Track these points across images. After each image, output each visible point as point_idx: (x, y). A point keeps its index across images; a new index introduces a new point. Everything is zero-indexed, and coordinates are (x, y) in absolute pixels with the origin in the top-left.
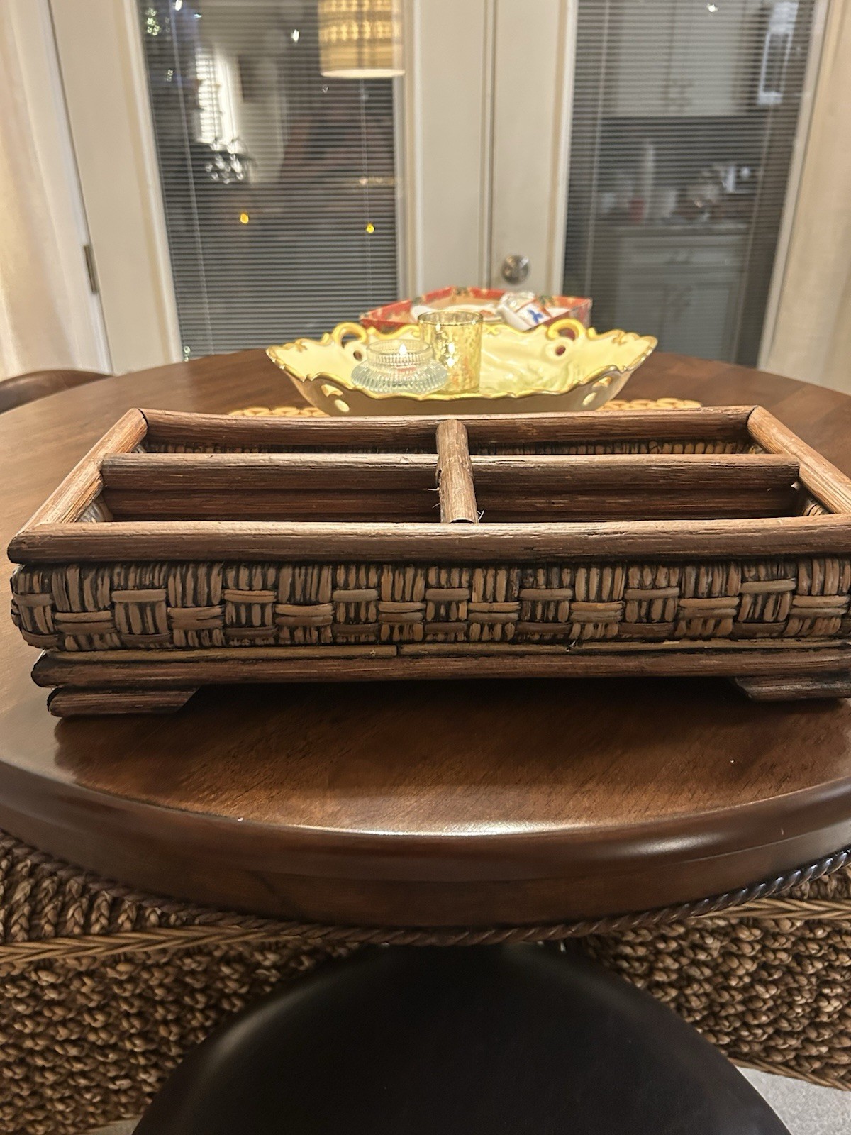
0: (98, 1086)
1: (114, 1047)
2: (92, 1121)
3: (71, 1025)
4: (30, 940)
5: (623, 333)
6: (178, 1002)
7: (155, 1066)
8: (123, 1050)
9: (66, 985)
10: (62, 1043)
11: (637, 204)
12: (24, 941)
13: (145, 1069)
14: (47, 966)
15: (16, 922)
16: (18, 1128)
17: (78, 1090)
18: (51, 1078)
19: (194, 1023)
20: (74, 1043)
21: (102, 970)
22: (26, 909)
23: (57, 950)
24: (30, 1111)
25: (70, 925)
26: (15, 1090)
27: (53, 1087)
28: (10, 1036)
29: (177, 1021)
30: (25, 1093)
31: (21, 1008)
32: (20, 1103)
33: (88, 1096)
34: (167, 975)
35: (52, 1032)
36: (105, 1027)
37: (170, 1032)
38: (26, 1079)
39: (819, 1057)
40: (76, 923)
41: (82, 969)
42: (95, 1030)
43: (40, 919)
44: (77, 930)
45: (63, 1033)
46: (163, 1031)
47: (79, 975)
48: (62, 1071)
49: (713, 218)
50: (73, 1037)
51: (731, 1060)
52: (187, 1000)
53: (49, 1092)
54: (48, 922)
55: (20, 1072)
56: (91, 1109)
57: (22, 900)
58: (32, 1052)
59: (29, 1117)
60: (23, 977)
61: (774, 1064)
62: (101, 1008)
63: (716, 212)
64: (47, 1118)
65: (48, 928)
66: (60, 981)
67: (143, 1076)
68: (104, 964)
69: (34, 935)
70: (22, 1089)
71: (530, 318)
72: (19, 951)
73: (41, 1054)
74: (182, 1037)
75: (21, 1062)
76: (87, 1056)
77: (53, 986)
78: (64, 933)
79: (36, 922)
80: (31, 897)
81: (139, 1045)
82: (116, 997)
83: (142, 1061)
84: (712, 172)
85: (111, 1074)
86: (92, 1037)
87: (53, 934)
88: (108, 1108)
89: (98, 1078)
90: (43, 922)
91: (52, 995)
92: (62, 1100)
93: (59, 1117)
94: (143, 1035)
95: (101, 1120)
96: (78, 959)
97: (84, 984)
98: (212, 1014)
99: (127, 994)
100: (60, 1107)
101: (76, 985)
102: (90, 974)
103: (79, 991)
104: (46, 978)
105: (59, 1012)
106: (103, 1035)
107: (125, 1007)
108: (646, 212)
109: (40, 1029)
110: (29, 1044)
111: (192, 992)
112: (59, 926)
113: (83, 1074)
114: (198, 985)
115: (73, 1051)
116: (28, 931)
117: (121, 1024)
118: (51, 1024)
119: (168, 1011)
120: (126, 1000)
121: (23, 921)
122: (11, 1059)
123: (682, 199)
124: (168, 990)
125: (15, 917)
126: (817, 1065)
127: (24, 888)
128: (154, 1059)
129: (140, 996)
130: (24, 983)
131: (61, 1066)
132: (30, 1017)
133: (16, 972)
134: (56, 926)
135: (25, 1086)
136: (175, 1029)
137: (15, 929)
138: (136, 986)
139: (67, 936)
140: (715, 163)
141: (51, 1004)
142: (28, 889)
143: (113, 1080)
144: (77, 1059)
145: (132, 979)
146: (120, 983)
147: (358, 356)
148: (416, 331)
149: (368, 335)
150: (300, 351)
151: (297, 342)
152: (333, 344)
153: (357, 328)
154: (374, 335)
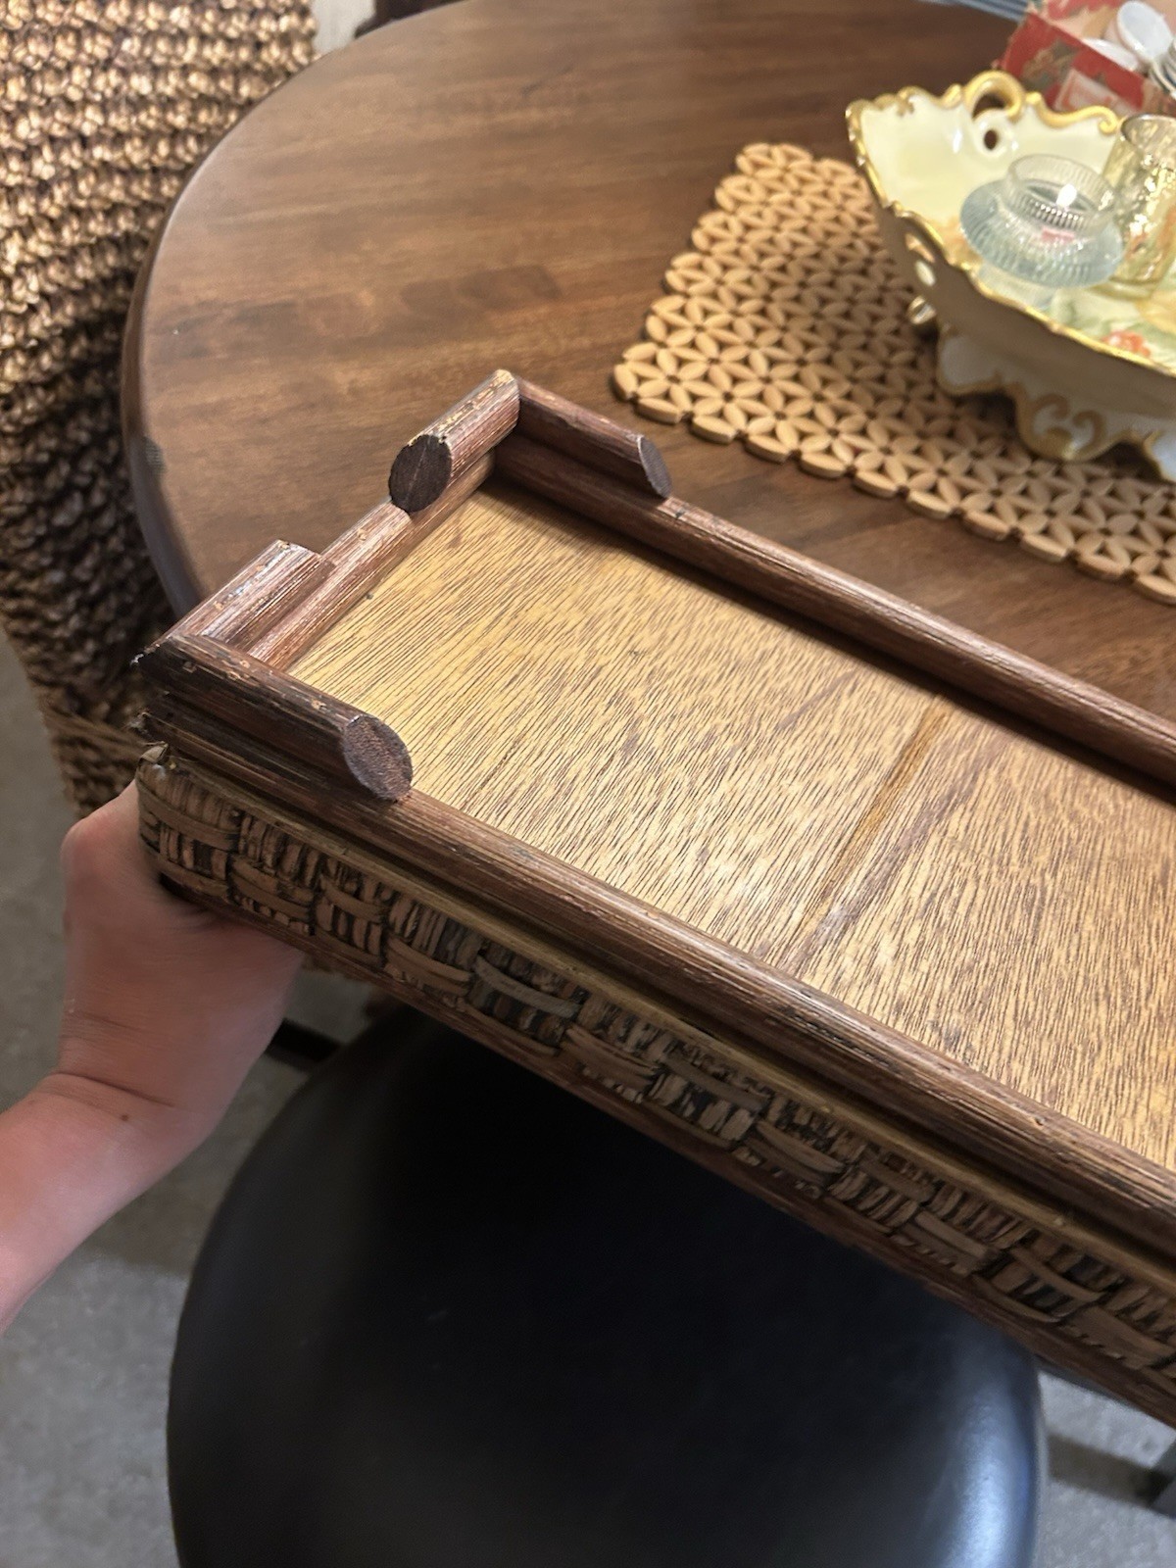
147: (991, 140)
148: (1109, 123)
149: (1024, 104)
150: (901, 114)
151: (903, 94)
152: (958, 110)
153: (1011, 86)
154: (1036, 107)
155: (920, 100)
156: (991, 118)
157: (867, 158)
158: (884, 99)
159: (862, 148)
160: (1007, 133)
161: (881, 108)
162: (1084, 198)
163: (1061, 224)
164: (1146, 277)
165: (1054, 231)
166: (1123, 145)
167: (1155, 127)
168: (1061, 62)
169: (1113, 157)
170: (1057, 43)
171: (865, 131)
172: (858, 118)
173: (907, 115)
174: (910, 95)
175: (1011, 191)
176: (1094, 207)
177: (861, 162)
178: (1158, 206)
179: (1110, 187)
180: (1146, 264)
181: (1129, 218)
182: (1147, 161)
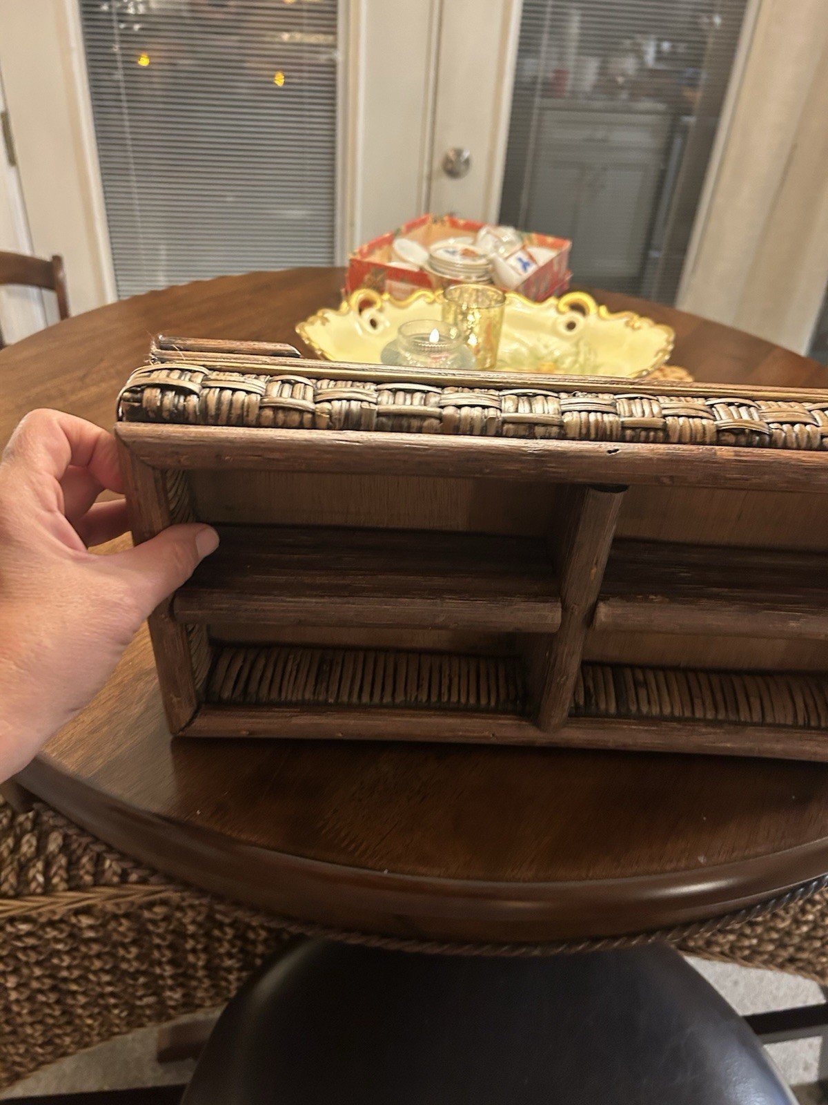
0: (126, 1003)
1: (144, 973)
2: (116, 1030)
3: (106, 957)
4: (70, 889)
5: (636, 317)
6: (208, 935)
7: (182, 985)
8: (153, 974)
9: (104, 925)
10: (95, 973)
11: (560, 74)
12: (65, 890)
13: (172, 989)
14: (87, 911)
15: (55, 874)
16: (46, 1040)
17: (107, 1008)
18: (82, 1000)
19: (222, 950)
20: (107, 972)
21: (139, 911)
22: (63, 861)
23: (95, 897)
24: (59, 1027)
25: (108, 874)
26: (47, 1011)
27: (83, 1007)
28: (46, 968)
29: (205, 950)
30: (57, 1013)
31: (60, 947)
32: (51, 1021)
33: (116, 1011)
34: (199, 913)
35: (86, 963)
36: (138, 958)
37: (198, 959)
38: (58, 1002)
39: (750, 947)
40: (115, 873)
41: (120, 912)
42: (128, 961)
43: (78, 869)
44: (116, 879)
45: (97, 964)
46: (191, 958)
47: (116, 917)
48: (92, 993)
49: (634, 96)
50: (108, 967)
51: (681, 953)
52: (216, 933)
53: (80, 1011)
54: (87, 872)
55: (53, 997)
56: (117, 1021)
57: (57, 850)
58: (65, 980)
59: (58, 1031)
60: (62, 921)
61: (712, 954)
62: (134, 942)
63: (636, 89)
64: (75, 1031)
65: (88, 878)
66: (98, 922)
67: (168, 993)
68: (141, 907)
69: (73, 884)
70: (54, 1010)
71: (519, 266)
72: (60, 900)
73: (75, 981)
74: (209, 961)
75: (54, 989)
76: (119, 980)
77: (91, 927)
78: (103, 881)
79: (74, 872)
80: (65, 848)
81: (169, 971)
82: (149, 933)
83: (170, 982)
84: (635, 44)
85: (140, 993)
86: (124, 966)
87: (92, 883)
88: (133, 1018)
89: (126, 997)
90: (82, 872)
91: (91, 934)
92: (90, 1016)
93: (86, 1030)
94: (172, 962)
95: (124, 1029)
96: (117, 905)
97: (121, 924)
98: (239, 943)
99: (161, 931)
100: (89, 1021)
101: (113, 925)
102: (127, 916)
103: (115, 930)
104: (85, 921)
105: (95, 948)
106: (135, 964)
107: (157, 941)
108: (569, 84)
109: (76, 962)
110: (65, 974)
111: (221, 926)
112: (98, 874)
113: (112, 994)
114: (227, 920)
115: (106, 978)
116: (67, 881)
117: (152, 953)
118: (86, 957)
119: (198, 942)
120: (159, 935)
121: (62, 873)
122: (45, 987)
123: (603, 71)
124: (200, 925)
125: (54, 869)
126: (747, 952)
127: (55, 839)
128: (181, 980)
129: (173, 932)
130: (63, 926)
131: (93, 990)
132: (68, 953)
133: (57, 917)
134: (94, 875)
135: (57, 1007)
136: (203, 956)
137: (56, 880)
138: (170, 923)
139: (105, 885)
140: (639, 36)
141: (88, 941)
142: (60, 841)
143: (140, 998)
144: (109, 984)
145: (166, 918)
146: (154, 922)
147: (373, 323)
148: (429, 297)
149: (382, 301)
150: (323, 324)
151: (320, 313)
152: (352, 313)
153: (373, 294)
154: (389, 300)
155: (330, 314)
156: (369, 313)
157: (320, 350)
158: (311, 319)
159: (316, 346)
160: (380, 318)
161: (312, 323)
162: (443, 336)
163: (440, 351)
164: (487, 365)
165: (437, 356)
166: (448, 304)
167: (458, 291)
168: (379, 278)
169: (445, 313)
170: (373, 269)
171: (312, 338)
172: (304, 331)
173: (327, 324)
174: (324, 314)
175: (404, 342)
176: (449, 339)
177: (319, 353)
178: (481, 328)
179: (451, 325)
180: (485, 359)
181: (467, 338)
182: (464, 308)
